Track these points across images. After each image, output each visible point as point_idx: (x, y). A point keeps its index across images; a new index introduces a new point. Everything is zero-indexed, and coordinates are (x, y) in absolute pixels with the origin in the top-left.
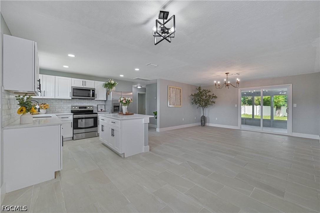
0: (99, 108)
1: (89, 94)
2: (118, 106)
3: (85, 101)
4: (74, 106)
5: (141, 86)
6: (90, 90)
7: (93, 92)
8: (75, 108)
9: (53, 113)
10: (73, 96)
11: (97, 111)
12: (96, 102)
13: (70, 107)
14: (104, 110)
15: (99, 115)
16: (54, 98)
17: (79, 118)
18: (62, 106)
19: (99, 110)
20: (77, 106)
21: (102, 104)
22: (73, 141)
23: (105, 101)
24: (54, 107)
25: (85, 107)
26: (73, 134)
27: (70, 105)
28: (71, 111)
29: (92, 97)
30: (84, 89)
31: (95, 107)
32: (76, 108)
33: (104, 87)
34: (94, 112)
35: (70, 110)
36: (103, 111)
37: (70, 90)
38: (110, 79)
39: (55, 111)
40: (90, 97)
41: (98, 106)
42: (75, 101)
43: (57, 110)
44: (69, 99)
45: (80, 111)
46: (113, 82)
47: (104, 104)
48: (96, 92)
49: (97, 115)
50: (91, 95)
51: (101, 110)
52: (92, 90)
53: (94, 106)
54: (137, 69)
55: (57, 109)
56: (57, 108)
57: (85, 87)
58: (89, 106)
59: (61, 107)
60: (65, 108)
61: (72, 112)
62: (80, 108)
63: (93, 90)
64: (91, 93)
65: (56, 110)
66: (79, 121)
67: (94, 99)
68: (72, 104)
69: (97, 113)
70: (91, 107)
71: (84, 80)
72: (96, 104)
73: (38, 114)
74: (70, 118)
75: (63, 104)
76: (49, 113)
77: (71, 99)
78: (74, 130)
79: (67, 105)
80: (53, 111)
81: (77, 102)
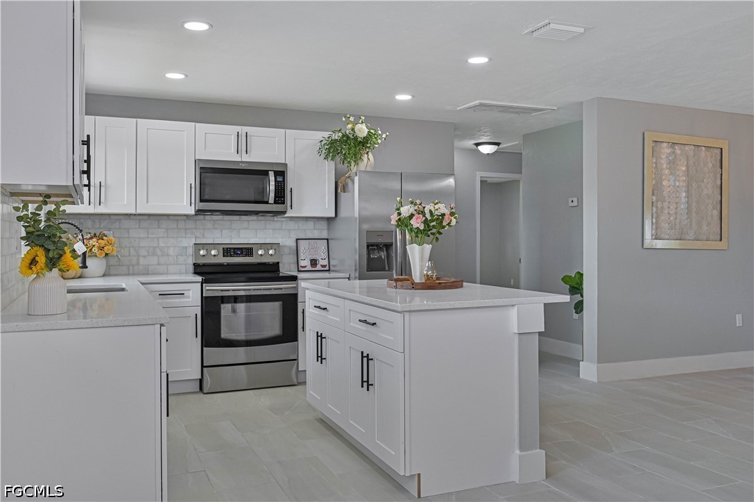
0: (302, 256)
1: (263, 191)
2: (388, 246)
3: (245, 224)
4: (204, 245)
5: (498, 144)
6: (266, 173)
7: (280, 179)
8: (208, 251)
9: (129, 274)
10: (201, 201)
11: (294, 267)
12: (292, 225)
13: (190, 251)
14: (325, 262)
15: (303, 284)
16: (133, 212)
17: (224, 300)
18: (162, 244)
19: (302, 263)
20: (214, 245)
21: (316, 234)
22: (201, 395)
23: (329, 219)
24: (132, 250)
25: (248, 251)
26: (203, 367)
27: (189, 242)
28: (191, 268)
29: (276, 202)
30: (243, 166)
31: (286, 251)
32: (213, 252)
33: (323, 156)
34: (285, 270)
35: (190, 261)
36: (319, 267)
37: (189, 177)
38: (352, 119)
39: (138, 264)
40: (267, 203)
41: (301, 242)
42: (209, 225)
43: (142, 261)
44: (187, 216)
45: (229, 265)
46: (362, 130)
47: (325, 235)
48: (291, 183)
49: (296, 288)
50: (272, 195)
51: (314, 262)
52: (277, 174)
53: (285, 246)
54: (478, 60)
55: (144, 257)
56: (143, 252)
57: (246, 158)
58: (261, 245)
59: (158, 251)
60: (171, 252)
61: (199, 269)
62: (228, 251)
63: (281, 174)
64: (272, 187)
65: (138, 259)
66: (226, 309)
67: (285, 212)
68: (196, 238)
69: (294, 278)
70: (271, 249)
71: (243, 129)
72: (290, 237)
73: (80, 277)
74: (189, 297)
75: (162, 237)
76: (116, 275)
77: (193, 213)
78: (205, 349)
79: (180, 239)
80: (129, 266)
81: (215, 229)
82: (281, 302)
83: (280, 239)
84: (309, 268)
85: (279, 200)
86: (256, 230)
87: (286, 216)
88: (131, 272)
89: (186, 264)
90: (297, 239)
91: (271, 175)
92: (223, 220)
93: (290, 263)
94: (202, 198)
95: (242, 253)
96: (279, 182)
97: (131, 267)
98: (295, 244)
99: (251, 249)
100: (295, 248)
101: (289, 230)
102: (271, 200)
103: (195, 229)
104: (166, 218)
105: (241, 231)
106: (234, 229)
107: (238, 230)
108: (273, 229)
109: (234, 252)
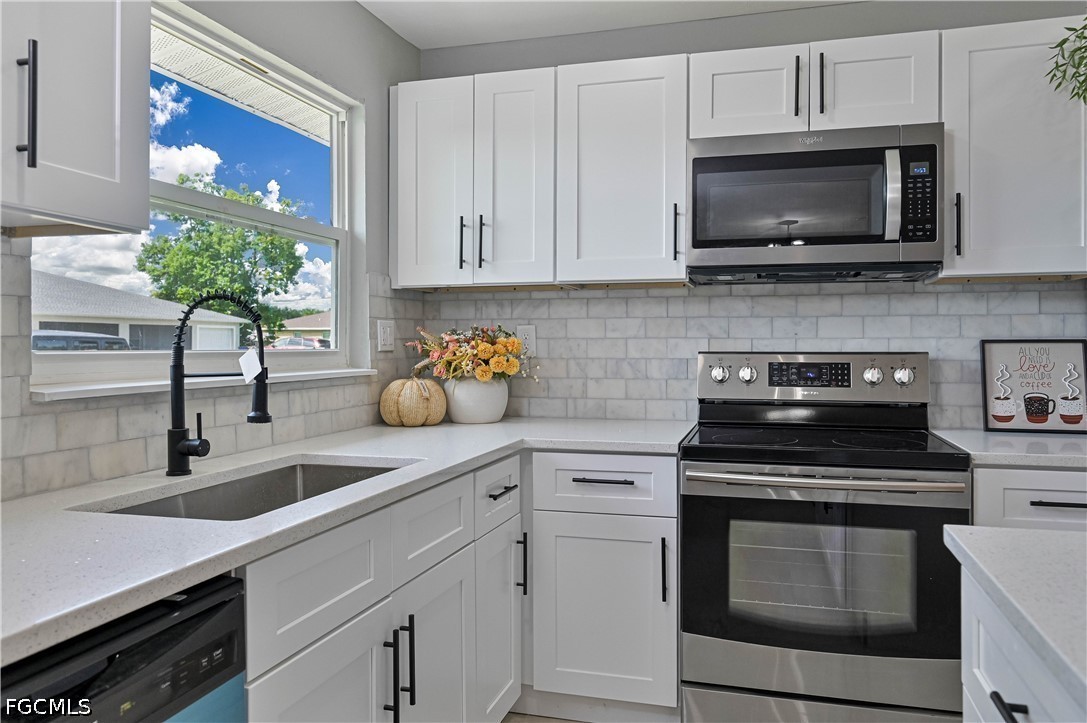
0: (997, 388)
1: (872, 200)
3: (834, 305)
4: (722, 357)
6: (876, 156)
7: (920, 169)
8: (734, 372)
9: (566, 418)
10: (695, 246)
11: (974, 416)
12: (966, 305)
13: (695, 370)
14: (1076, 409)
16: (547, 278)
18: (633, 353)
19: (998, 408)
20: (749, 357)
21: (1048, 328)
24: (572, 363)
25: (836, 372)
26: (681, 681)
27: (693, 348)
28: (697, 409)
29: (905, 236)
30: (809, 145)
31: (949, 373)
32: (745, 374)
35: (693, 394)
36: (1053, 423)
39: (585, 396)
40: (880, 239)
41: (994, 351)
42: (742, 307)
43: (593, 390)
47: (1077, 329)
48: (959, 174)
49: (969, 490)
50: (894, 216)
51: (1037, 408)
52: (908, 155)
53: (944, 360)
55: (597, 380)
56: (594, 370)
57: (820, 123)
58: (872, 358)
59: (625, 367)
60: (654, 370)
62: (781, 372)
63: (925, 155)
64: (893, 191)
65: (585, 385)
66: (742, 534)
67: (938, 265)
70: (903, 367)
71: (814, 50)
72: (961, 336)
73: (423, 425)
74: (646, 492)
75: (635, 338)
76: (542, 417)
78: (686, 635)
79: (672, 342)
80: (566, 399)
81: (758, 317)
82: (914, 532)
83: (933, 343)
84: (1021, 421)
85: (915, 230)
86: (863, 317)
87: (942, 274)
88: (571, 413)
89: (686, 401)
90: (984, 343)
91: (893, 159)
92: (774, 295)
93: (961, 407)
94: (699, 238)
95: (818, 378)
96: (915, 177)
97: (570, 401)
98: (977, 356)
99: (846, 367)
100: (979, 365)
101: (960, 317)
102: (892, 229)
103: (711, 317)
104: (642, 292)
105: (822, 321)
106: (804, 317)
107: (814, 320)
108: (912, 316)
109: (799, 373)
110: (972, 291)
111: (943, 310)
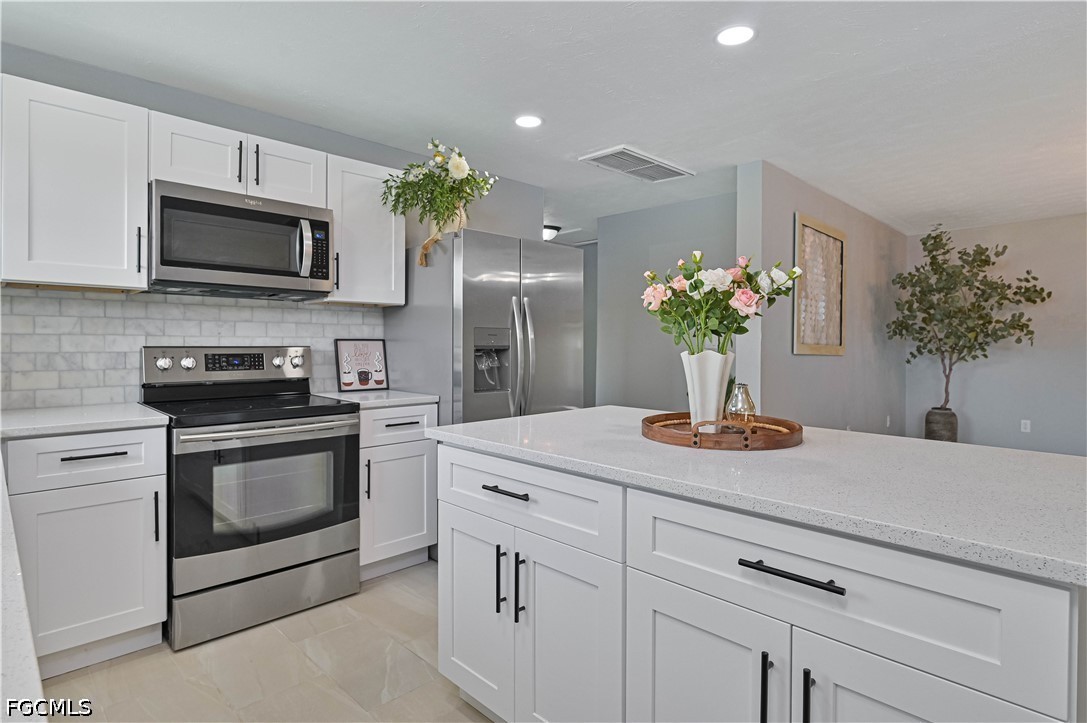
0: (344, 367)
1: (289, 254)
3: (246, 314)
4: (165, 351)
5: (557, 229)
6: (294, 222)
7: (320, 235)
8: (176, 361)
10: (164, 262)
12: (326, 318)
13: (135, 360)
14: (381, 376)
17: (221, 457)
18: (67, 347)
19: (345, 379)
20: (188, 350)
21: (366, 333)
22: (167, 658)
23: (388, 311)
25: (254, 360)
26: (171, 597)
27: (132, 344)
28: (137, 394)
29: (313, 275)
30: (252, 205)
32: (185, 363)
33: (390, 204)
34: (323, 391)
35: (135, 381)
36: (372, 384)
37: (135, 215)
38: (442, 148)
40: (297, 275)
41: (342, 345)
42: (176, 312)
44: (126, 291)
45: (216, 384)
46: (460, 168)
47: (379, 333)
48: (337, 245)
50: (307, 262)
51: (364, 377)
52: (315, 226)
53: (317, 351)
57: (253, 191)
58: (275, 350)
59: (58, 360)
60: (91, 362)
61: (155, 396)
62: (214, 360)
63: (321, 227)
64: (308, 243)
66: (225, 477)
67: (325, 294)
68: (147, 335)
69: (354, 408)
70: (296, 355)
71: (251, 140)
72: (324, 336)
74: (138, 458)
75: (69, 334)
77: (144, 285)
78: (176, 562)
79: (111, 338)
81: (189, 320)
82: (331, 453)
83: (310, 340)
84: (357, 385)
85: (317, 272)
86: (267, 323)
87: (326, 300)
89: (124, 386)
90: (336, 341)
91: (306, 226)
92: (203, 304)
93: (324, 379)
94: (165, 258)
95: (242, 364)
96: (318, 239)
98: (332, 348)
99: (260, 356)
100: (334, 354)
101: (323, 324)
102: (305, 270)
103: (147, 318)
104: (78, 294)
105: (238, 324)
106: (226, 322)
107: (233, 324)
108: (296, 323)
109: (227, 362)
110: (330, 310)
111: (314, 320)
